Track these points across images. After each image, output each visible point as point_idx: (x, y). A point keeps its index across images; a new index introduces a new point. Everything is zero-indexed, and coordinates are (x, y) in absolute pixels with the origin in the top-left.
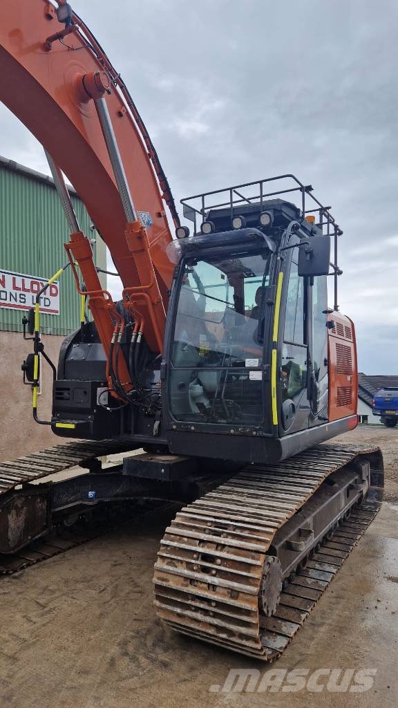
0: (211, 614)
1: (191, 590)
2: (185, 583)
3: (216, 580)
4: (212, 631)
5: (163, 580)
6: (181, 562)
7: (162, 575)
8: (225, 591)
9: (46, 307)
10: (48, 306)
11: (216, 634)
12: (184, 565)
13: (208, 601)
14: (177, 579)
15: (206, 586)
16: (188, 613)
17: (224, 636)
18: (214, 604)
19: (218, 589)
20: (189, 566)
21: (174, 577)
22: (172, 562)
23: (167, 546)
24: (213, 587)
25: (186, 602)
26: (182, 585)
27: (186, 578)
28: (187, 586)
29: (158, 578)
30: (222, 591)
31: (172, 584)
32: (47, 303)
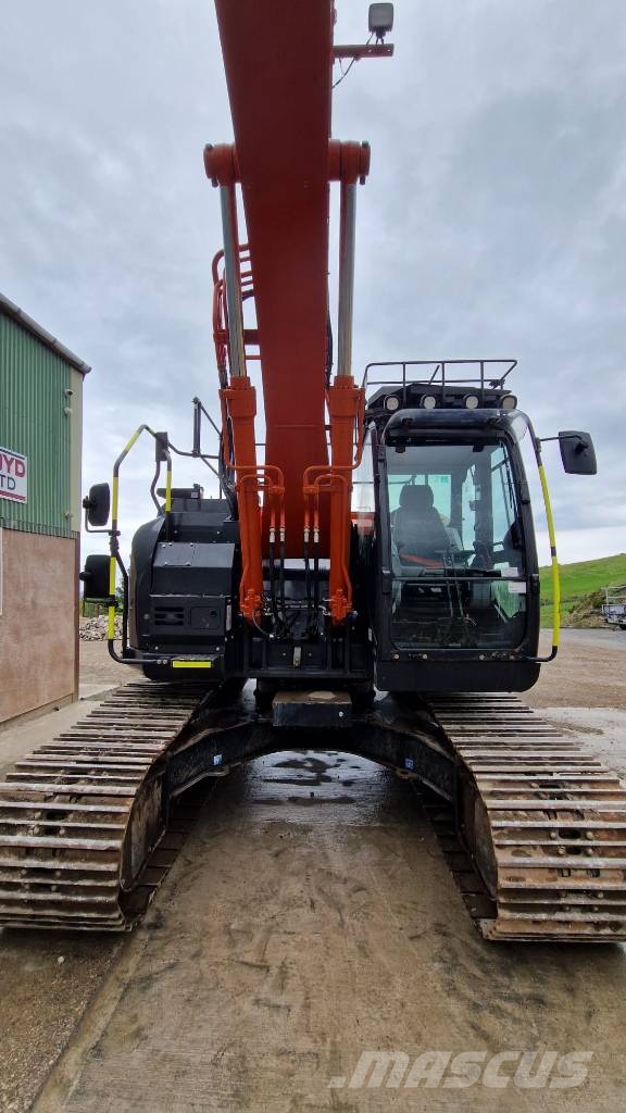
0: (596, 909)
1: (562, 883)
2: (551, 876)
3: (599, 862)
4: (588, 930)
5: (517, 879)
6: (534, 847)
7: (511, 873)
8: (615, 874)
9: (8, 491)
10: (13, 489)
11: (596, 932)
12: (540, 850)
13: (592, 893)
14: (537, 872)
15: (584, 873)
16: (559, 916)
17: (608, 931)
18: (601, 895)
19: (602, 874)
20: (551, 850)
21: (532, 871)
22: (518, 851)
23: (502, 828)
24: (596, 873)
25: (558, 902)
26: (549, 880)
27: (551, 869)
28: (555, 879)
29: (509, 879)
30: (609, 874)
31: (531, 882)
32: (11, 485)
